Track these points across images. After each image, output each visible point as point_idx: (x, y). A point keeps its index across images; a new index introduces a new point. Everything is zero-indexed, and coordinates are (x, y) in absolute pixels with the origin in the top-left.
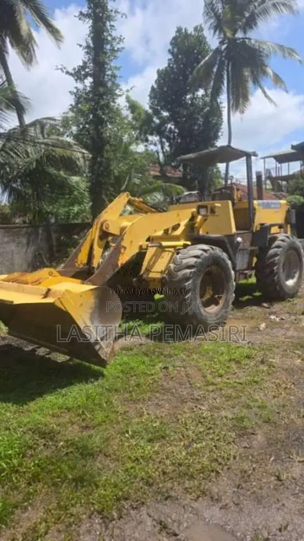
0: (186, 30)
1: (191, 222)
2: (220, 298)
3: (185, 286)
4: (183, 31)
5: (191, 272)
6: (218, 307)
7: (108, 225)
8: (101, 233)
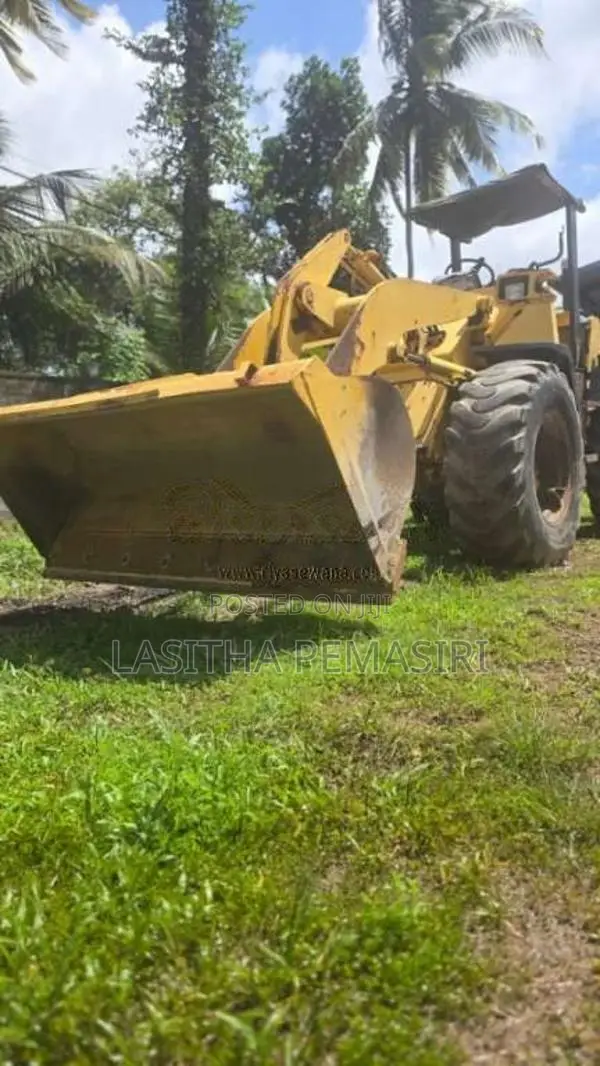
0: (326, 66)
1: (473, 328)
2: (561, 493)
3: (512, 443)
4: (321, 66)
5: (523, 411)
6: (559, 513)
7: (312, 295)
8: (296, 316)
